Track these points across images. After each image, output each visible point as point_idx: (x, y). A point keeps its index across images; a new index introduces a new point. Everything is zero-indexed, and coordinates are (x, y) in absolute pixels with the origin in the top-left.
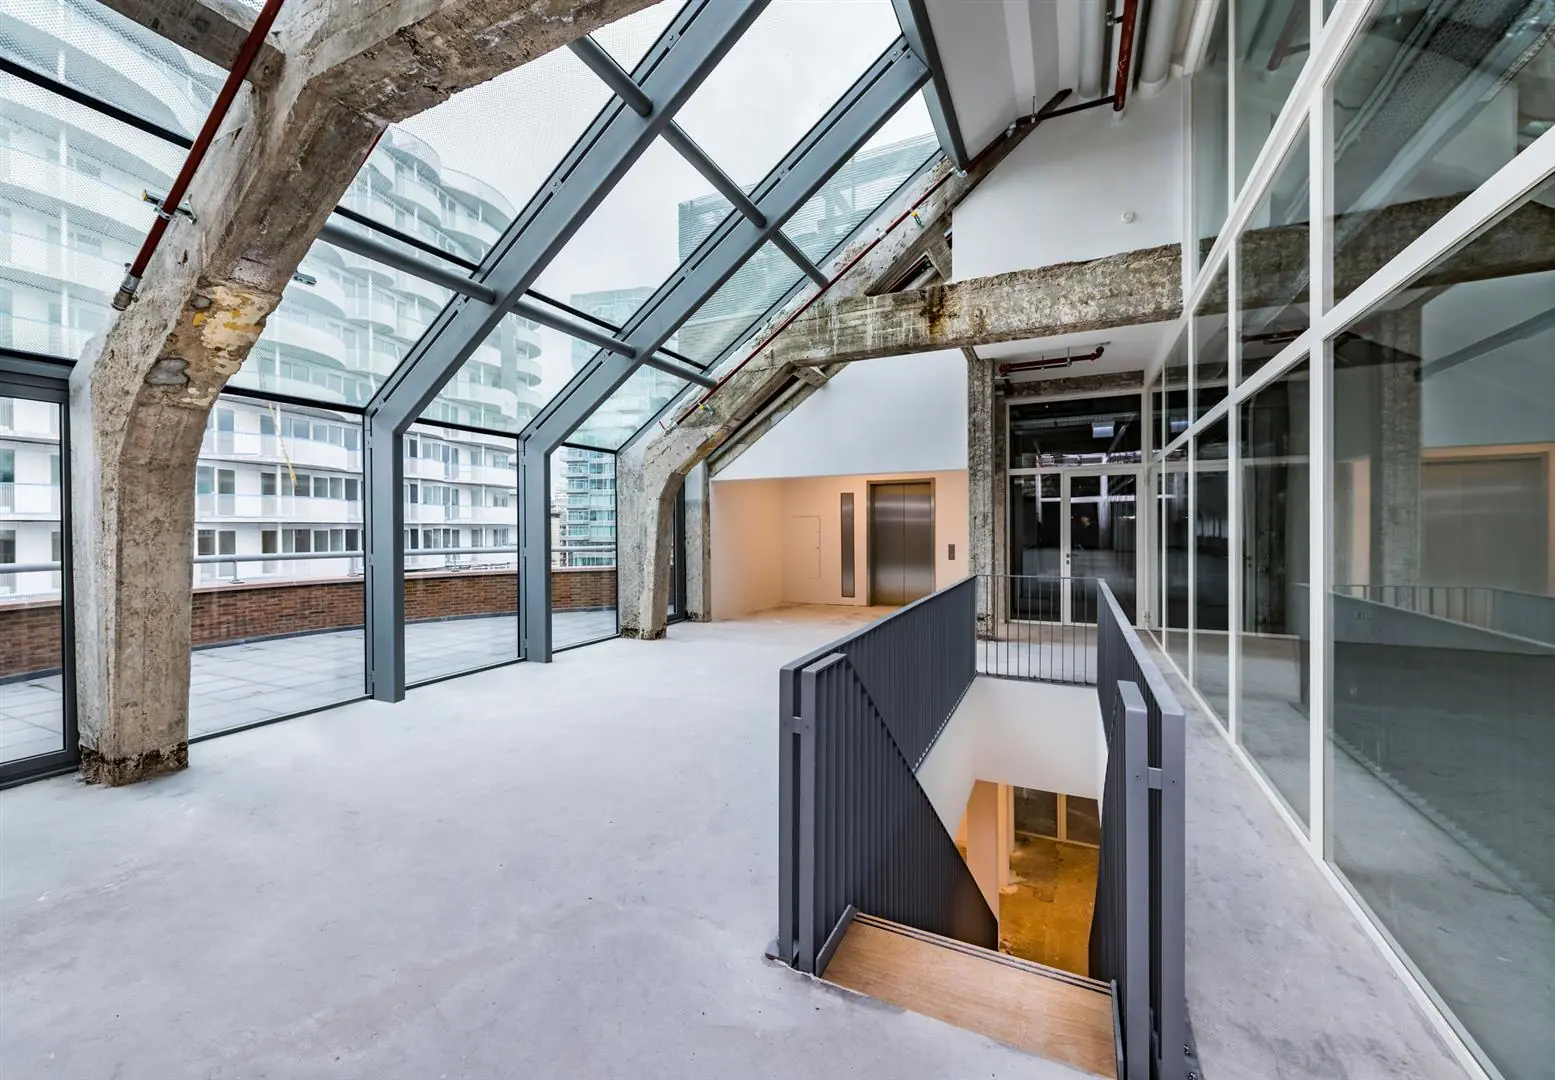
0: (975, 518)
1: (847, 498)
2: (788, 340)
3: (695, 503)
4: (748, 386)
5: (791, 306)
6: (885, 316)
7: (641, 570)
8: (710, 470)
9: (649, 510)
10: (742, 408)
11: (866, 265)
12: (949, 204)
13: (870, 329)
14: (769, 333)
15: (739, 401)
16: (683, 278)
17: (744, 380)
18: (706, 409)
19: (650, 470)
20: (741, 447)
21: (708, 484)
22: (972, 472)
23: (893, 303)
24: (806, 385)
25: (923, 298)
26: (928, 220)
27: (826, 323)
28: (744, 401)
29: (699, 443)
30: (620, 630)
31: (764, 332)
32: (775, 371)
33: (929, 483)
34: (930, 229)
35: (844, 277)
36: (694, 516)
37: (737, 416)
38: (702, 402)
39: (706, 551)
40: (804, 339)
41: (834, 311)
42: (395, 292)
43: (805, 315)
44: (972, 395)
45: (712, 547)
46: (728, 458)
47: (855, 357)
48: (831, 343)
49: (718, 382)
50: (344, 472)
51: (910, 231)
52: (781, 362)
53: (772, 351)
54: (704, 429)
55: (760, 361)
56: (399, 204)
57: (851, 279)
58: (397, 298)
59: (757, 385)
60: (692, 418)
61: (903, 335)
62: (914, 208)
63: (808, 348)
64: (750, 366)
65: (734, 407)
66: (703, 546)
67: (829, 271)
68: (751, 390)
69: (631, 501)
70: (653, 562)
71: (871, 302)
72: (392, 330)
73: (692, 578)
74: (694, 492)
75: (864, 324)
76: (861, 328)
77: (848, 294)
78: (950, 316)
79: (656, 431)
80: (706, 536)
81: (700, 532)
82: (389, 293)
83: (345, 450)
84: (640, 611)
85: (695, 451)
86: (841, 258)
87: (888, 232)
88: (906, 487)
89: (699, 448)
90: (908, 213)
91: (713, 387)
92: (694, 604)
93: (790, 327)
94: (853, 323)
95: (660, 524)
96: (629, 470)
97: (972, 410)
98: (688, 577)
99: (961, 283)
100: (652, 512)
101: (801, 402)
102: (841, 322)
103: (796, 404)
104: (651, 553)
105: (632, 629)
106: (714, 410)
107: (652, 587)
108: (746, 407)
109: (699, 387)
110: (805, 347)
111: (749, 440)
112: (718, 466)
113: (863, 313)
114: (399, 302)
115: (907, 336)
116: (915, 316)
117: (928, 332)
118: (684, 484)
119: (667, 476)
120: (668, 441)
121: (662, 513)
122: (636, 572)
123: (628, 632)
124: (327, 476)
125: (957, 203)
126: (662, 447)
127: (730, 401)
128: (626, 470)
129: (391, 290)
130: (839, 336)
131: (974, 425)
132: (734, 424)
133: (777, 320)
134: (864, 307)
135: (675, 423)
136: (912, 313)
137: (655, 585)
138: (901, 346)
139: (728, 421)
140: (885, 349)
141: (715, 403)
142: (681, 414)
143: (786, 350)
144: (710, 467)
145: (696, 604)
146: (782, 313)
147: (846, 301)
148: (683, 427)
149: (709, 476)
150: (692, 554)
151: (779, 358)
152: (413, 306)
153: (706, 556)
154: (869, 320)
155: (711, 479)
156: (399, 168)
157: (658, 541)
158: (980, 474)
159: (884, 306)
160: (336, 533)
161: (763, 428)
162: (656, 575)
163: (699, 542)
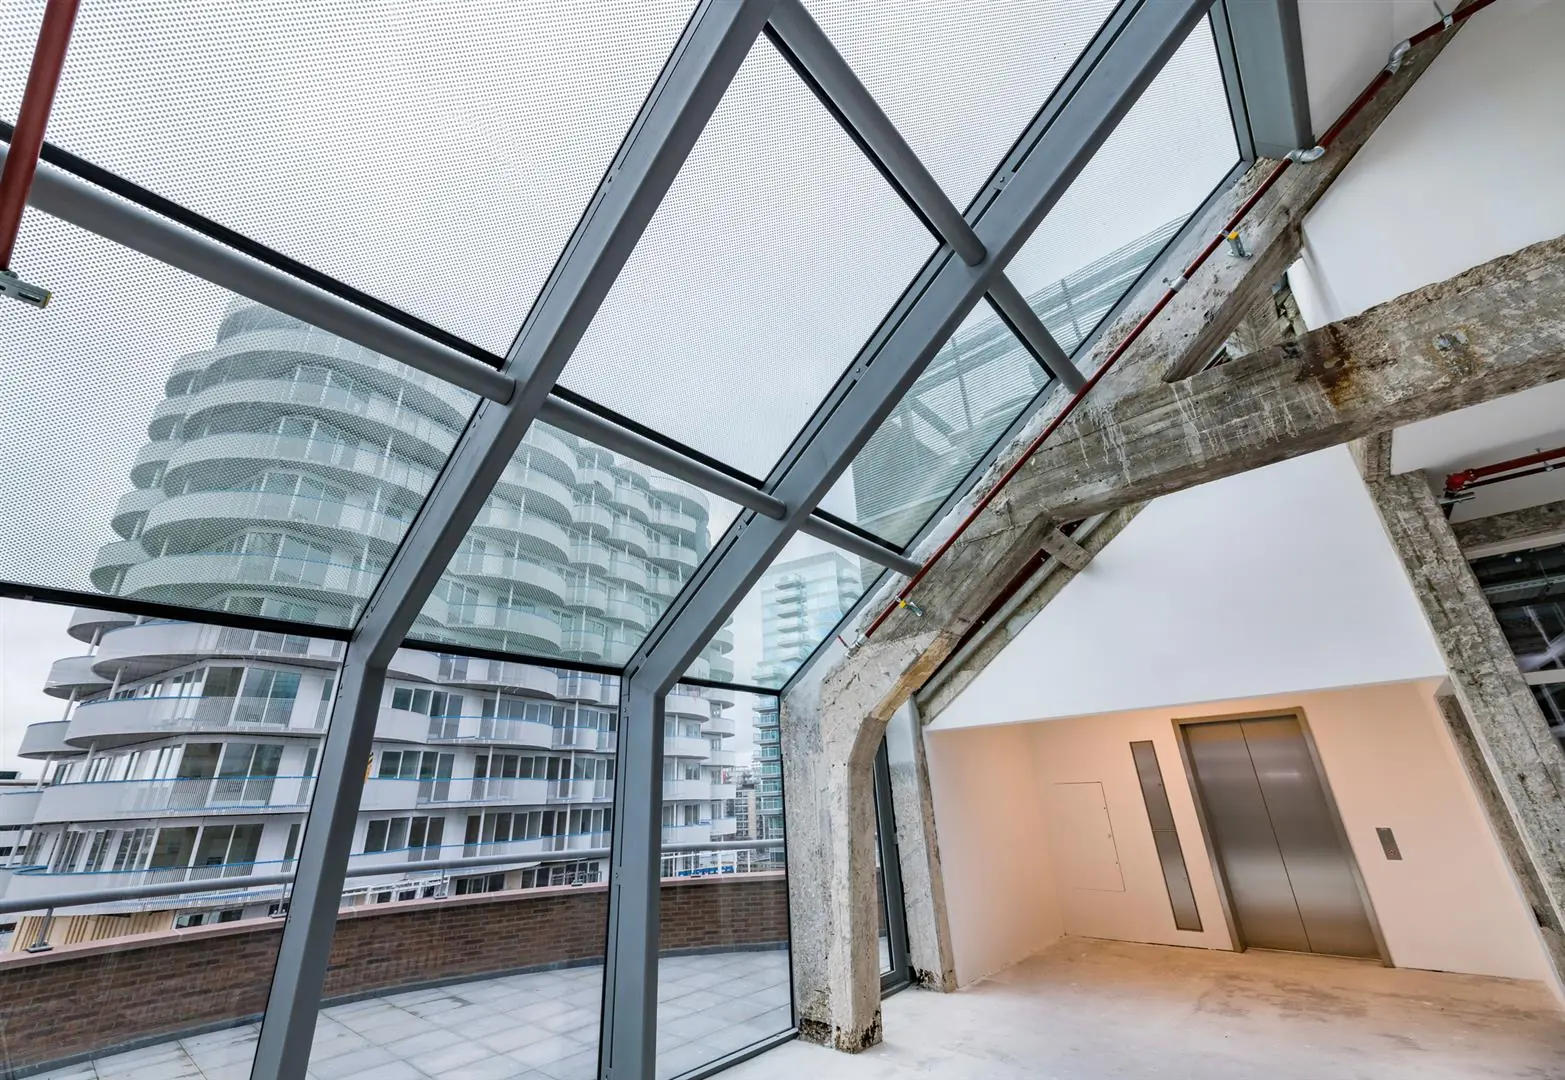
0: (1522, 778)
1: (1143, 751)
2: (1032, 482)
3: (905, 768)
4: (976, 562)
5: (1028, 432)
6: (1218, 401)
7: (827, 898)
8: (922, 714)
9: (832, 788)
10: (969, 598)
11: (1153, 340)
12: (1292, 213)
13: (1191, 429)
14: (998, 478)
15: (963, 588)
16: (855, 382)
17: (967, 555)
18: (909, 608)
19: (830, 716)
20: (965, 675)
21: (921, 737)
22: (1467, 679)
23: (1227, 379)
24: (1062, 566)
25: (1295, 354)
26: (1258, 247)
27: (1099, 440)
28: (973, 587)
29: (904, 665)
30: (797, 1023)
31: (987, 478)
32: (1018, 532)
33: (1294, 717)
34: (1266, 257)
35: (1114, 368)
36: (906, 790)
37: (961, 615)
38: (902, 597)
39: (933, 853)
40: (1063, 473)
41: (1109, 420)
42: (608, 579)
43: (1054, 439)
44: (1401, 539)
45: (941, 843)
46: (946, 694)
47: (1167, 485)
48: (1116, 467)
49: (924, 565)
50: (549, 750)
51: (1226, 268)
52: (1026, 515)
53: (1007, 503)
54: (909, 641)
55: (988, 521)
56: (615, 508)
57: (1130, 369)
58: (609, 584)
59: (990, 557)
60: (888, 626)
61: (1271, 423)
62: (1229, 229)
63: (1075, 485)
64: (973, 530)
65: (955, 598)
66: (928, 843)
67: (1086, 367)
68: (982, 568)
69: (805, 770)
70: (845, 882)
71: (1181, 388)
72: (601, 612)
73: (916, 901)
74: (902, 753)
75: (1174, 425)
76: (1171, 433)
77: (1130, 390)
78: (1372, 367)
79: (836, 653)
80: (929, 823)
81: (918, 816)
82: (601, 581)
83: (551, 728)
84: (831, 984)
85: (898, 678)
86: (1103, 345)
87: (1188, 276)
88: (1246, 726)
89: (904, 674)
90: (1220, 239)
91: (918, 574)
92: (925, 956)
93: (1033, 461)
94: (1153, 428)
95: (852, 809)
96: (799, 719)
97: (1413, 563)
98: (908, 900)
99: (1373, 309)
100: (839, 788)
101: (1052, 597)
102: (1127, 432)
103: (1043, 601)
104: (842, 866)
105: (818, 1023)
106: (923, 610)
107: (848, 936)
108: (977, 596)
109: (897, 575)
110: (1069, 484)
111: (977, 662)
112: (934, 707)
113: (1169, 408)
114: (610, 588)
115: (1280, 421)
116: (1283, 386)
117: (1328, 404)
118: (885, 737)
119: (857, 724)
120: (854, 668)
121: (855, 789)
122: (820, 901)
123: (810, 1028)
124: (532, 755)
125: (1309, 206)
126: (846, 677)
127: (948, 591)
128: (793, 719)
129: (603, 578)
130: (1128, 456)
131: (1432, 588)
132: (960, 629)
133: (1006, 456)
134: (1168, 400)
135: (862, 636)
136: (1276, 383)
137: (853, 931)
138: (1269, 440)
139: (950, 624)
140: (1236, 453)
141: (924, 598)
142: (870, 621)
143: (1032, 497)
144: (921, 712)
145: (928, 952)
146: (1015, 445)
147: (1128, 400)
148: (876, 642)
149: (922, 724)
150: (909, 857)
151: (1024, 510)
152: (622, 589)
153: (933, 859)
154: (1184, 416)
155: (925, 729)
156: (618, 482)
157: (851, 842)
158: (1490, 684)
159: (1211, 387)
160: (534, 816)
161: (997, 642)
162: (853, 908)
163: (918, 835)
